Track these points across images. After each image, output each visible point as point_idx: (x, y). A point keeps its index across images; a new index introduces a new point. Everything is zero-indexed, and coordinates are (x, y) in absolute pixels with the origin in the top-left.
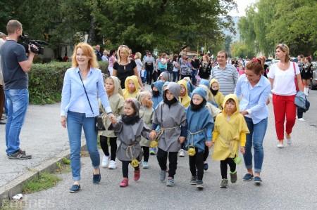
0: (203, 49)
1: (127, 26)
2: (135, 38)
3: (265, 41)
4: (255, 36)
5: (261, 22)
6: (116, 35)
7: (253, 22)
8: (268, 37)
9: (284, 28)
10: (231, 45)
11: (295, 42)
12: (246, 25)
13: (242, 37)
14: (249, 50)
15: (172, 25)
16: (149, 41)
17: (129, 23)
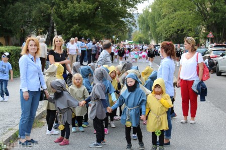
0: (114, 37)
2: (78, 32)
3: (156, 33)
4: (149, 29)
5: (153, 19)
7: (148, 18)
8: (158, 30)
9: (167, 25)
10: (132, 34)
11: (175, 34)
12: (143, 21)
13: (141, 29)
14: (145, 38)
15: (100, 24)
16: (87, 34)
17: (74, 23)
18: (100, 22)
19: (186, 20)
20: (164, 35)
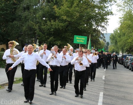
2: (53, 42)
17: (51, 36)
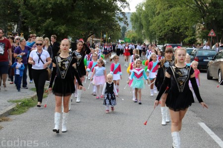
0: (105, 36)
1: (46, 19)
2: (52, 28)
3: (149, 31)
4: (143, 28)
5: (146, 17)
6: (38, 25)
7: (141, 16)
8: (151, 28)
9: (162, 22)
10: (126, 33)
11: (170, 32)
12: (136, 18)
13: (134, 27)
14: (139, 37)
15: (80, 19)
16: (63, 31)
17: (48, 17)
18: (80, 17)
19: (183, 16)
20: (158, 34)
